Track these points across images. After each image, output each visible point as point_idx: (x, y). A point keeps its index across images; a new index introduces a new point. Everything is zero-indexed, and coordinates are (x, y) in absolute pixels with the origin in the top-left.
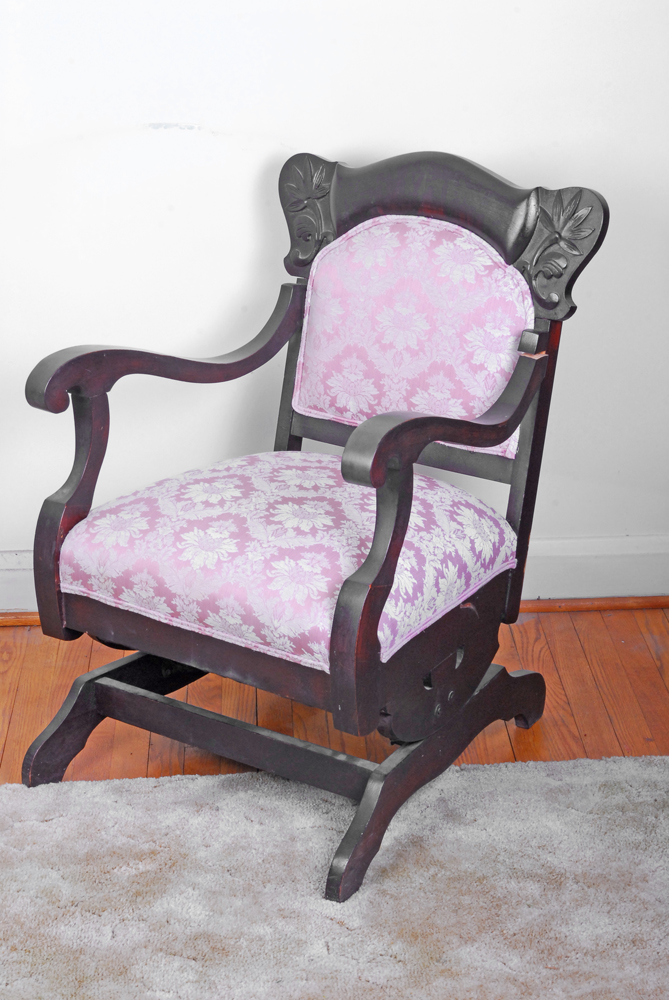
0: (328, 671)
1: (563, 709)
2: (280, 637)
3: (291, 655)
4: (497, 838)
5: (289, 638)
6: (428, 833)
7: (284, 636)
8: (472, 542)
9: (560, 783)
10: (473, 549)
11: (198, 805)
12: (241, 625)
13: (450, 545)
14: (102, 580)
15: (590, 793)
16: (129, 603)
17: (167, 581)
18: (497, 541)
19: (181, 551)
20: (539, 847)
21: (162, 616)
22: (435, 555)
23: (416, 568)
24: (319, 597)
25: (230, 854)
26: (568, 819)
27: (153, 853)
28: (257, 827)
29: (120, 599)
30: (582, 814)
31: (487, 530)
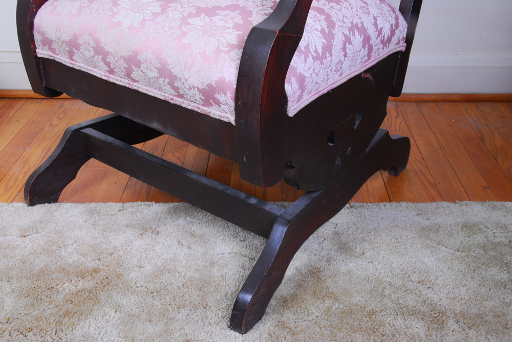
0: (233, 123)
1: (420, 163)
2: (190, 88)
3: (201, 107)
4: (382, 272)
5: (199, 90)
6: (325, 263)
7: (194, 87)
8: (375, 18)
9: (428, 222)
10: (376, 24)
11: (145, 229)
12: (158, 78)
13: (357, 17)
14: (60, 44)
15: (454, 232)
16: (79, 64)
17: (102, 41)
18: (394, 24)
19: (115, 14)
20: (419, 282)
21: (103, 73)
22: (343, 22)
23: (327, 30)
24: (228, 49)
25: (156, 276)
26: (440, 255)
27: (96, 271)
28: (186, 250)
29: (74, 61)
30: (451, 251)
31: (387, 13)
